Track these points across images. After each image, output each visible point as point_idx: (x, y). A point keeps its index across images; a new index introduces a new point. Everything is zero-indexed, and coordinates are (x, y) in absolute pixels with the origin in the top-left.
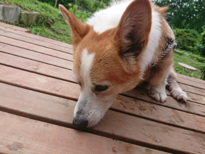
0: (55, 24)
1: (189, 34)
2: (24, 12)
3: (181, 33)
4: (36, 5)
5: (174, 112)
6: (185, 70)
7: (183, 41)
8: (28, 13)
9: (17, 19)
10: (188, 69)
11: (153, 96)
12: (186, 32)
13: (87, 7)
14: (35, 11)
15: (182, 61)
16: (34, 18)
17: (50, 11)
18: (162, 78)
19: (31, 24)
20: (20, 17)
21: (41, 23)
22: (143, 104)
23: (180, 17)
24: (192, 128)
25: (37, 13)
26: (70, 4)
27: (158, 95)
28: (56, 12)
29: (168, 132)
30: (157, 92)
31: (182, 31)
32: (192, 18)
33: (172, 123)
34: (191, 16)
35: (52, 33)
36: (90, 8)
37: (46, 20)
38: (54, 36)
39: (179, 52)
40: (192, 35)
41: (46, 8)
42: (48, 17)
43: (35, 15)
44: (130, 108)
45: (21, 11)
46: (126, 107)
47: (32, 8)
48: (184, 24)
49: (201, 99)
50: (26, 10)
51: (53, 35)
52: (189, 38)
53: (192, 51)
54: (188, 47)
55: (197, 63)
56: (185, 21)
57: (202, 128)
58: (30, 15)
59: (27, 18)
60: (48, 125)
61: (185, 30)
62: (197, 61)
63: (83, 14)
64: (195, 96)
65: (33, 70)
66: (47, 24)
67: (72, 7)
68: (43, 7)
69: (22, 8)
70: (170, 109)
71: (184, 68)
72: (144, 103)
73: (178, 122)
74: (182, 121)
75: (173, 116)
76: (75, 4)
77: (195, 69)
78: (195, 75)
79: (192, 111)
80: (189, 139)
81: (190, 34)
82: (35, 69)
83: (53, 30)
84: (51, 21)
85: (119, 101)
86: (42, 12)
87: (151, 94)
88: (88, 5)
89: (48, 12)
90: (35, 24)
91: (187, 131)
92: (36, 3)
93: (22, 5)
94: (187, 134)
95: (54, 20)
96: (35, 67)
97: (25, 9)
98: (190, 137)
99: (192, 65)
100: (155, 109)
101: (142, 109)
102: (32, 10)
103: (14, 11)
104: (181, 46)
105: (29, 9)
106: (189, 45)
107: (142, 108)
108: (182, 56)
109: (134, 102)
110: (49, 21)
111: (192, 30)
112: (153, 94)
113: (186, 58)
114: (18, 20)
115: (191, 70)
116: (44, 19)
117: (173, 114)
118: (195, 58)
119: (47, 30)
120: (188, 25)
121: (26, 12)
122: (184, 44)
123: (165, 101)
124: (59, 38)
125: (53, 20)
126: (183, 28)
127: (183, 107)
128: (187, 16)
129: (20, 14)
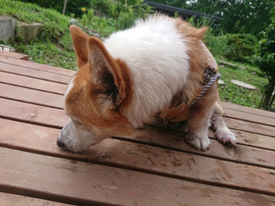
0: (65, 37)
1: (244, 40)
2: (20, 24)
3: (233, 40)
4: (38, 13)
5: (219, 164)
6: (240, 91)
7: (237, 50)
8: (26, 25)
9: (11, 35)
10: (244, 88)
11: (193, 142)
12: (240, 37)
13: (107, 10)
14: (36, 21)
15: (236, 77)
16: (35, 32)
17: (56, 20)
18: (204, 119)
19: (31, 40)
20: (15, 32)
21: (45, 37)
22: (178, 156)
23: (232, 17)
24: (242, 185)
25: (39, 24)
26: (84, 9)
27: (198, 141)
28: (64, 21)
29: (210, 196)
30: (197, 137)
31: (235, 37)
32: (248, 17)
33: (216, 181)
34: (246, 14)
35: (60, 50)
36: (111, 12)
37: (51, 33)
38: (64, 55)
39: (232, 65)
40: (249, 42)
41: (50, 17)
42: (53, 29)
43: (37, 28)
44: (161, 165)
45: (16, 24)
46: (155, 164)
47: (31, 18)
48: (237, 26)
49: (257, 140)
50: (24, 22)
51: (63, 53)
52: (244, 45)
53: (250, 63)
54: (244, 57)
55: (257, 78)
56: (239, 22)
57: (256, 184)
58: (29, 28)
59: (26, 32)
60: (48, 203)
61: (238, 35)
62: (257, 76)
63: (102, 21)
64: (248, 136)
65: (29, 119)
66: (53, 38)
67: (86, 12)
68: (47, 16)
69: (18, 18)
70: (214, 160)
71: (240, 87)
72: (179, 154)
73: (225, 179)
74: (230, 177)
75: (218, 171)
76: (90, 7)
77: (253, 87)
78: (254, 96)
79: (243, 160)
80: (237, 203)
81: (246, 40)
82: (33, 117)
83: (62, 46)
84: (59, 34)
85: (146, 155)
86: (46, 23)
87: (189, 140)
88: (108, 8)
89: (54, 22)
90: (37, 40)
91: (235, 191)
92: (37, 11)
93: (17, 14)
94: (235, 196)
95: (63, 32)
96: (33, 115)
97: (22, 20)
98: (238, 200)
99: (249, 82)
100: (194, 162)
101: (176, 164)
102: (32, 20)
103: (6, 25)
104: (234, 56)
105: (27, 19)
106: (245, 55)
107: (177, 162)
108: (236, 71)
109: (166, 155)
110: (56, 34)
111: (248, 34)
112: (192, 139)
113: (242, 72)
114: (13, 37)
115: (248, 89)
116: (49, 32)
117: (217, 167)
118: (254, 71)
119: (53, 47)
120: (243, 27)
121: (23, 24)
122: (238, 54)
123: (208, 149)
124: (71, 57)
125: (61, 32)
126: (236, 32)
127: (231, 155)
128: (241, 15)
129: (16, 27)
